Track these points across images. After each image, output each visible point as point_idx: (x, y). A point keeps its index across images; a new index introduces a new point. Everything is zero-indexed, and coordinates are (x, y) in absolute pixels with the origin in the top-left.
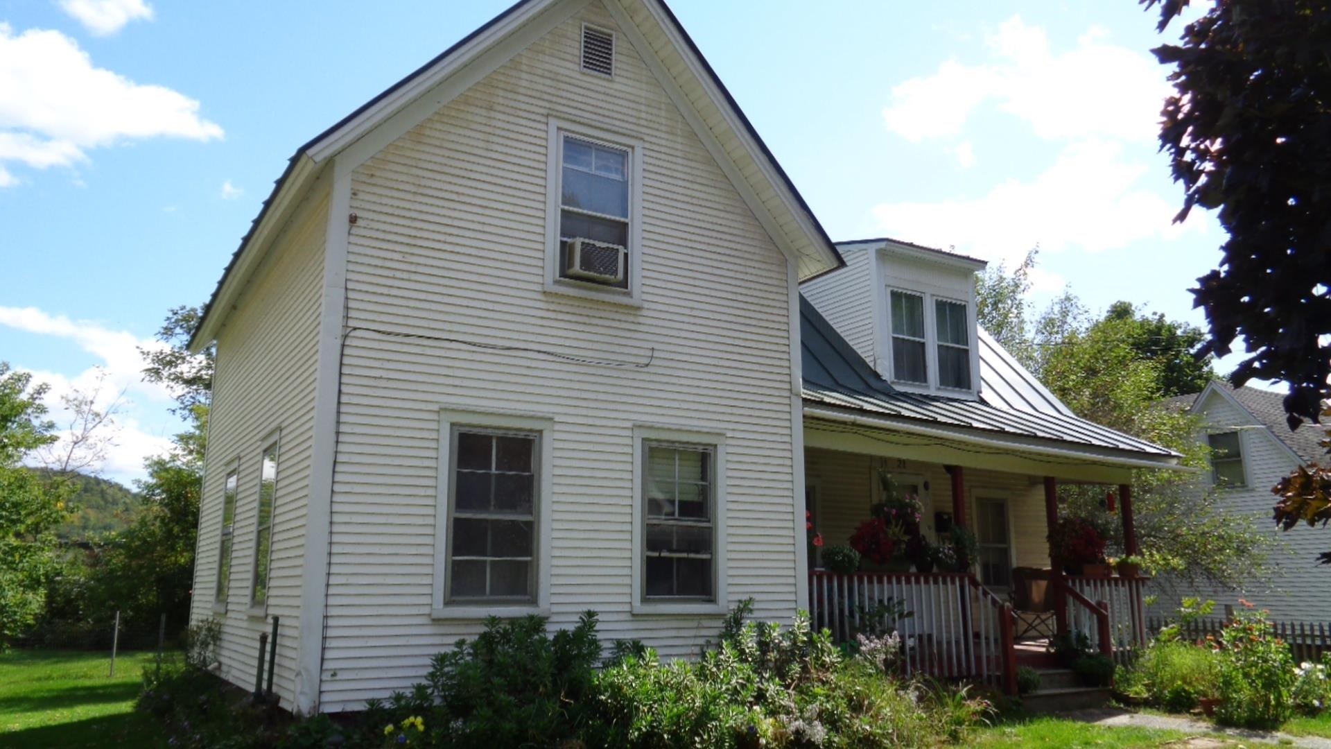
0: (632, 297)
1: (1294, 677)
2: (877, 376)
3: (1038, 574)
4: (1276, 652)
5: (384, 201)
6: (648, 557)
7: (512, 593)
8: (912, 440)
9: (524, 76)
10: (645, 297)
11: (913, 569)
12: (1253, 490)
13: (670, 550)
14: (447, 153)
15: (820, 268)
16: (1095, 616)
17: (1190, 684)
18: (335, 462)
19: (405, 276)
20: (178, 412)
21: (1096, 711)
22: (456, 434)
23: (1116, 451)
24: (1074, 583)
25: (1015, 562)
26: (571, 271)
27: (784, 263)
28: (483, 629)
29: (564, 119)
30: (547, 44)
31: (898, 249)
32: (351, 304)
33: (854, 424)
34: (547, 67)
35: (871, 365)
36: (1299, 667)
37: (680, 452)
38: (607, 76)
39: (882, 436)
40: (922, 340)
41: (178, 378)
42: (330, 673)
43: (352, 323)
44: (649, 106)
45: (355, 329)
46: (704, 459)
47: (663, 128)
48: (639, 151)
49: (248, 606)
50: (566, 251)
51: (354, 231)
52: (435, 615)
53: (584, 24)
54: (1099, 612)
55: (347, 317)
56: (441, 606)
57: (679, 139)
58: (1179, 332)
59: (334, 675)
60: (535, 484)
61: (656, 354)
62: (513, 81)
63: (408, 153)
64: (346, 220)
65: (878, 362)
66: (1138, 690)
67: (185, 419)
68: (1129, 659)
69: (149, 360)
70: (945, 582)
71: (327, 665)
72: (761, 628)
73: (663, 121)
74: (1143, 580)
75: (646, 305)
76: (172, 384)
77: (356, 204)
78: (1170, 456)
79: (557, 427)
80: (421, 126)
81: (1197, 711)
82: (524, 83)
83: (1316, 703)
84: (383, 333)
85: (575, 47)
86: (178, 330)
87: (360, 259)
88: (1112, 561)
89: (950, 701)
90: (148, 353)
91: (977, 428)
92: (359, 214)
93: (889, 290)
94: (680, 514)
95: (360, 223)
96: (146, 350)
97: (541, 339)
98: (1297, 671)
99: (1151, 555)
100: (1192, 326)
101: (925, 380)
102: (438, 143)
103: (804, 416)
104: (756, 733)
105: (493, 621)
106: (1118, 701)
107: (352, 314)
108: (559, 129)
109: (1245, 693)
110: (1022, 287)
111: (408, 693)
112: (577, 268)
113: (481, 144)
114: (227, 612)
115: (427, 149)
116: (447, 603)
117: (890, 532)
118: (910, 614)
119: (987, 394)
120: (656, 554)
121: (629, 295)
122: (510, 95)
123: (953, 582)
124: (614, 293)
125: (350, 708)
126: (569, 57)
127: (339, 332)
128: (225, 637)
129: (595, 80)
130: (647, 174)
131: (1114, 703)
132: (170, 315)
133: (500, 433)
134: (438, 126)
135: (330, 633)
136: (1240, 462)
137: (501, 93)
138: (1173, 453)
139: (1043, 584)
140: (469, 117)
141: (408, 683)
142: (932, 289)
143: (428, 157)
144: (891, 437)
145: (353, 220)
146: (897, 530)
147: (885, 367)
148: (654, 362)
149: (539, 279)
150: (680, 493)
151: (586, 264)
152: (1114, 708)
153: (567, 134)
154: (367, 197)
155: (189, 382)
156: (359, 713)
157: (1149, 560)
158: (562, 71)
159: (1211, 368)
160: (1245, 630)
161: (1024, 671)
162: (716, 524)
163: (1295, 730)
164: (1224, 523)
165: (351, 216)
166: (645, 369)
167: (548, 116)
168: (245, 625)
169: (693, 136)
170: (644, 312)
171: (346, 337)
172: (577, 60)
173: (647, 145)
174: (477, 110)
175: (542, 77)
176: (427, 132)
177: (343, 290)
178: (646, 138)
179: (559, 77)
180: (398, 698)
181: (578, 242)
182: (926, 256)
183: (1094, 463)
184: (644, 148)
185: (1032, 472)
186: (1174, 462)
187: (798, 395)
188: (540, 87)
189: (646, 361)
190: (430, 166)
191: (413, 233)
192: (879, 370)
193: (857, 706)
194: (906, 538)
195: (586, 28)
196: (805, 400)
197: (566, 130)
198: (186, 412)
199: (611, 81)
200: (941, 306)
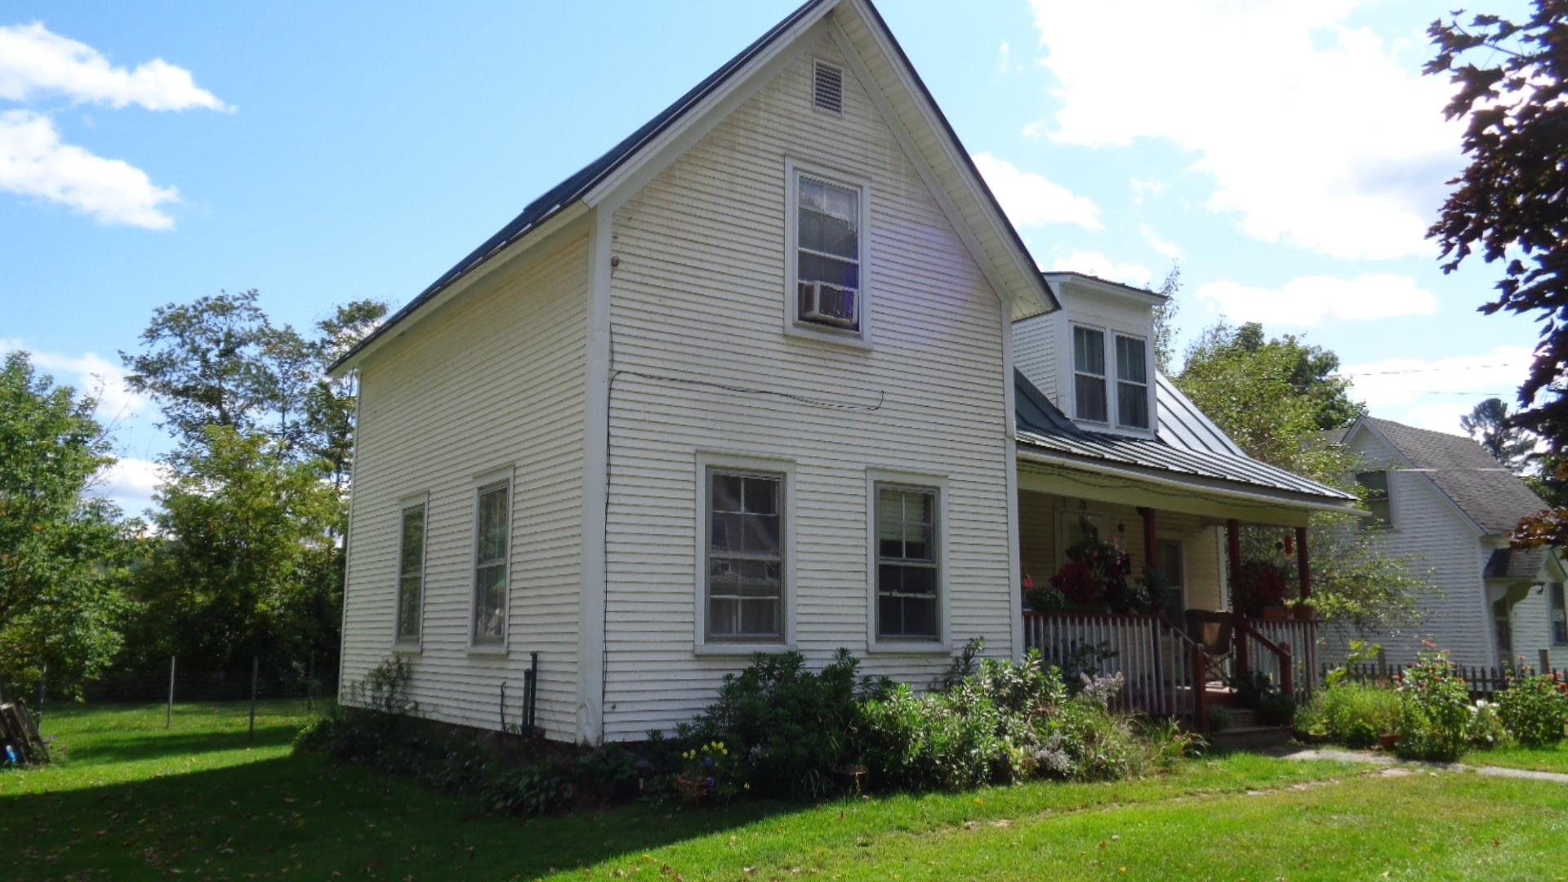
0: (862, 339)
1: (1469, 714)
2: (1060, 414)
3: (1212, 617)
4: (1457, 690)
5: (642, 243)
6: (881, 597)
7: (758, 631)
8: (1115, 483)
9: (761, 114)
10: (875, 339)
11: (1109, 611)
12: (1399, 532)
13: (900, 591)
14: (695, 195)
15: (1034, 310)
16: (1278, 658)
17: (1370, 722)
18: (607, 504)
19: (662, 319)
20: (166, 427)
21: (1282, 749)
22: (711, 475)
23: (1298, 494)
24: (1255, 624)
25: (1188, 605)
26: (810, 314)
27: (999, 304)
28: (747, 665)
29: (800, 159)
30: (782, 81)
31: (1079, 282)
32: (616, 348)
33: (1062, 467)
34: (783, 105)
35: (1053, 402)
36: (1474, 704)
37: (906, 493)
38: (836, 113)
39: (1086, 478)
40: (1101, 377)
41: (166, 388)
42: (612, 705)
43: (617, 367)
44: (876, 145)
45: (619, 372)
46: (927, 501)
47: (888, 167)
48: (867, 191)
49: (469, 644)
50: (805, 295)
51: (616, 274)
52: (698, 651)
53: (816, 60)
54: (1282, 655)
55: (612, 361)
56: (703, 643)
57: (903, 178)
58: (1310, 358)
59: (614, 707)
60: (781, 523)
61: (887, 397)
62: (752, 120)
63: (661, 195)
64: (609, 263)
65: (1061, 399)
66: (1316, 728)
67: (174, 435)
68: (1306, 698)
69: (132, 366)
70: (1139, 624)
71: (609, 697)
72: (993, 666)
73: (887, 159)
74: (1317, 622)
75: (876, 348)
76: (157, 394)
77: (617, 247)
78: (1347, 499)
79: (799, 469)
80: (671, 168)
81: (1377, 747)
82: (762, 122)
83: (1490, 738)
84: (645, 376)
85: (806, 85)
86: (167, 332)
87: (623, 303)
88: (1290, 603)
89: (1163, 736)
90: (132, 358)
91: (1172, 471)
92: (622, 257)
93: (1073, 324)
94: (907, 556)
95: (621, 266)
96: (128, 355)
97: (782, 382)
98: (1471, 708)
99: (1327, 598)
100: (1324, 350)
101: (1105, 419)
102: (686, 184)
103: (1018, 460)
104: (1007, 761)
105: (759, 656)
106: (1299, 739)
107: (617, 357)
108: (795, 169)
109: (1425, 728)
110: (1168, 313)
111: (690, 723)
112: (816, 311)
113: (725, 185)
114: (422, 651)
115: (677, 190)
116: (708, 640)
117: (1092, 574)
118: (1116, 654)
119: (1163, 433)
120: (887, 594)
121: (860, 337)
122: (750, 134)
123: (1146, 624)
124: (846, 335)
125: (630, 738)
126: (802, 95)
127: (606, 375)
128: (415, 676)
129: (826, 119)
130: (875, 215)
131: (1294, 740)
132: (156, 315)
133: (749, 475)
134: (687, 167)
135: (610, 667)
136: (1387, 501)
137: (742, 132)
138: (1351, 497)
139: (1216, 626)
140: (715, 158)
141: (688, 715)
142: (1112, 324)
143: (676, 199)
144: (1093, 480)
145: (615, 263)
146: (1098, 572)
147: (1068, 406)
148: (884, 405)
149: (780, 322)
150: (907, 535)
151: (825, 307)
152: (1296, 745)
153: (803, 174)
154: (626, 240)
155: (177, 393)
156: (641, 743)
157: (1322, 602)
158: (796, 109)
159: (1345, 396)
160: (1427, 670)
161: (1216, 710)
162: (940, 565)
163: (1474, 761)
164: (1379, 566)
165: (613, 260)
166: (875, 412)
167: (784, 156)
168: (465, 663)
169: (915, 175)
170: (874, 355)
171: (612, 380)
172: (809, 97)
173: (874, 185)
174: (721, 151)
175: (779, 115)
176: (677, 173)
177: (608, 335)
178: (874, 177)
179: (794, 116)
180: (683, 728)
181: (818, 285)
182: (1108, 290)
183: (1276, 506)
184: (872, 188)
185: (1205, 513)
186: (1351, 505)
187: (1012, 438)
188: (777, 126)
189: (876, 404)
190: (679, 208)
191: (668, 276)
192: (1062, 408)
193: (1090, 738)
194: (1106, 580)
195: (818, 64)
196: (1018, 442)
197: (803, 170)
198: (175, 427)
199: (840, 119)
200: (1120, 341)
